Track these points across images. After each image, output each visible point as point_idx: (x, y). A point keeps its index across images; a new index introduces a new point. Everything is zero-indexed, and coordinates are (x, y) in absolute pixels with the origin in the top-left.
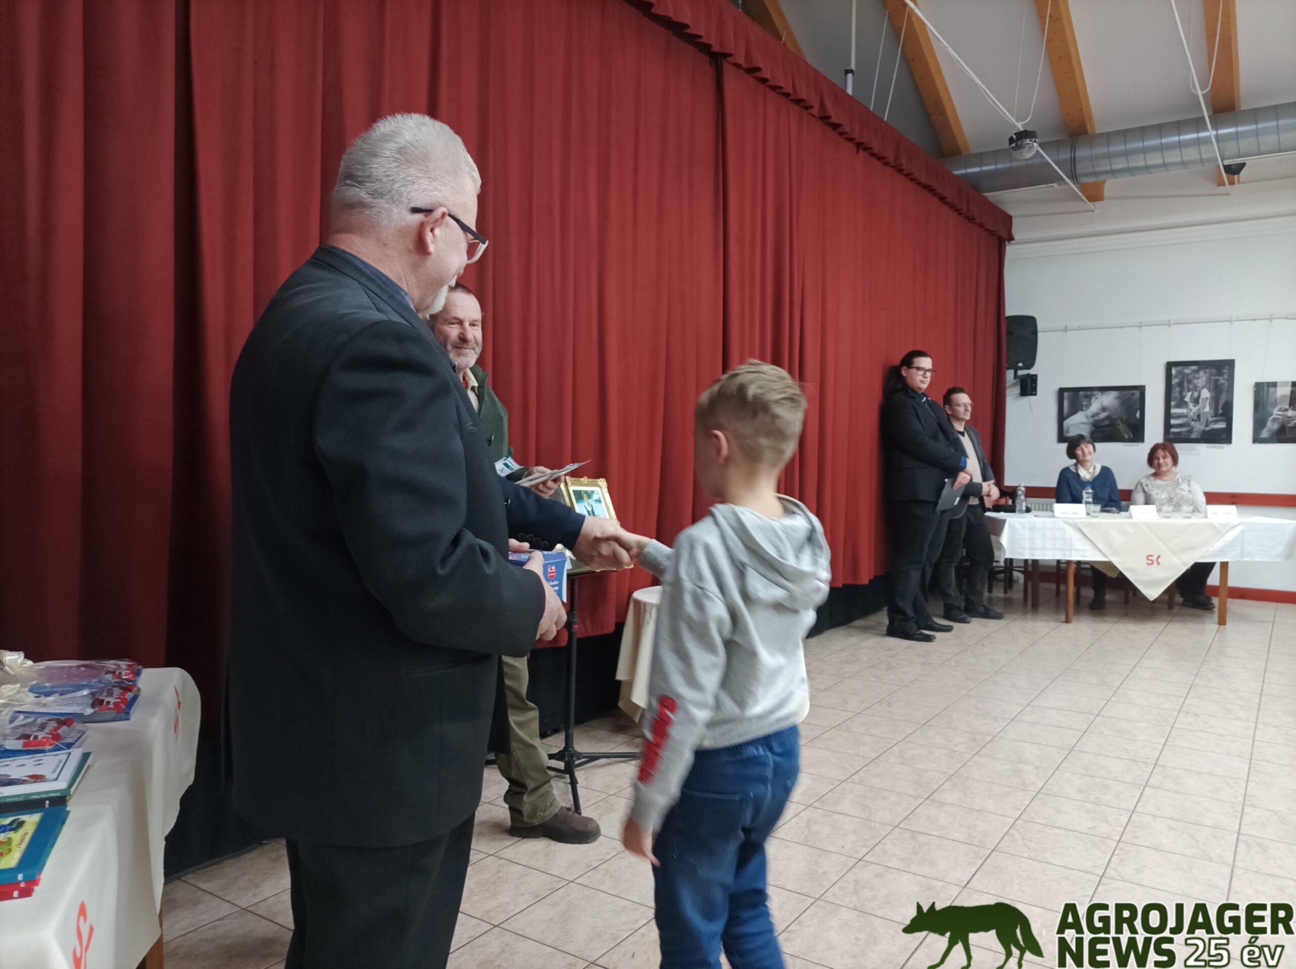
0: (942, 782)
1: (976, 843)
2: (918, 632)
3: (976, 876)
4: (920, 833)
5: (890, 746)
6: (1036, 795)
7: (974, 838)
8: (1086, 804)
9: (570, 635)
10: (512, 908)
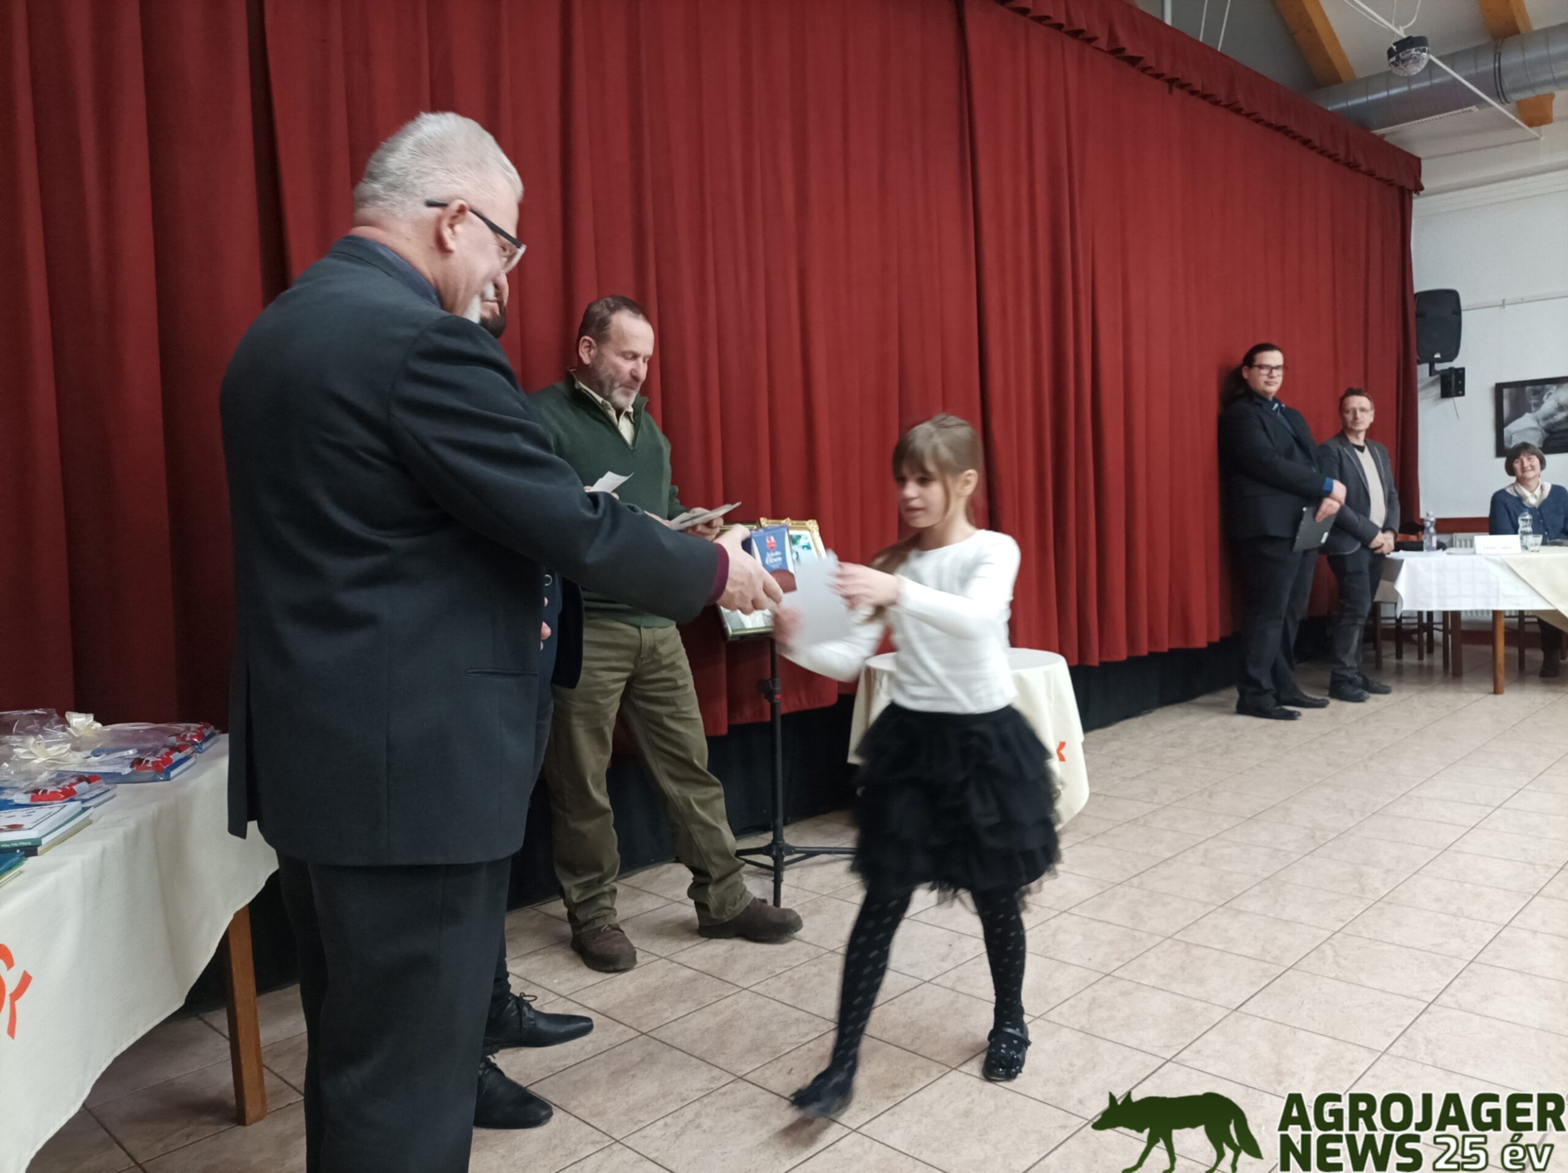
0: (1248, 887)
1: (1268, 958)
2: (1278, 708)
3: (1255, 998)
4: (1198, 945)
5: (1194, 844)
6: (1374, 904)
7: (1269, 953)
8: (1440, 915)
9: (773, 707)
10: (668, 1015)
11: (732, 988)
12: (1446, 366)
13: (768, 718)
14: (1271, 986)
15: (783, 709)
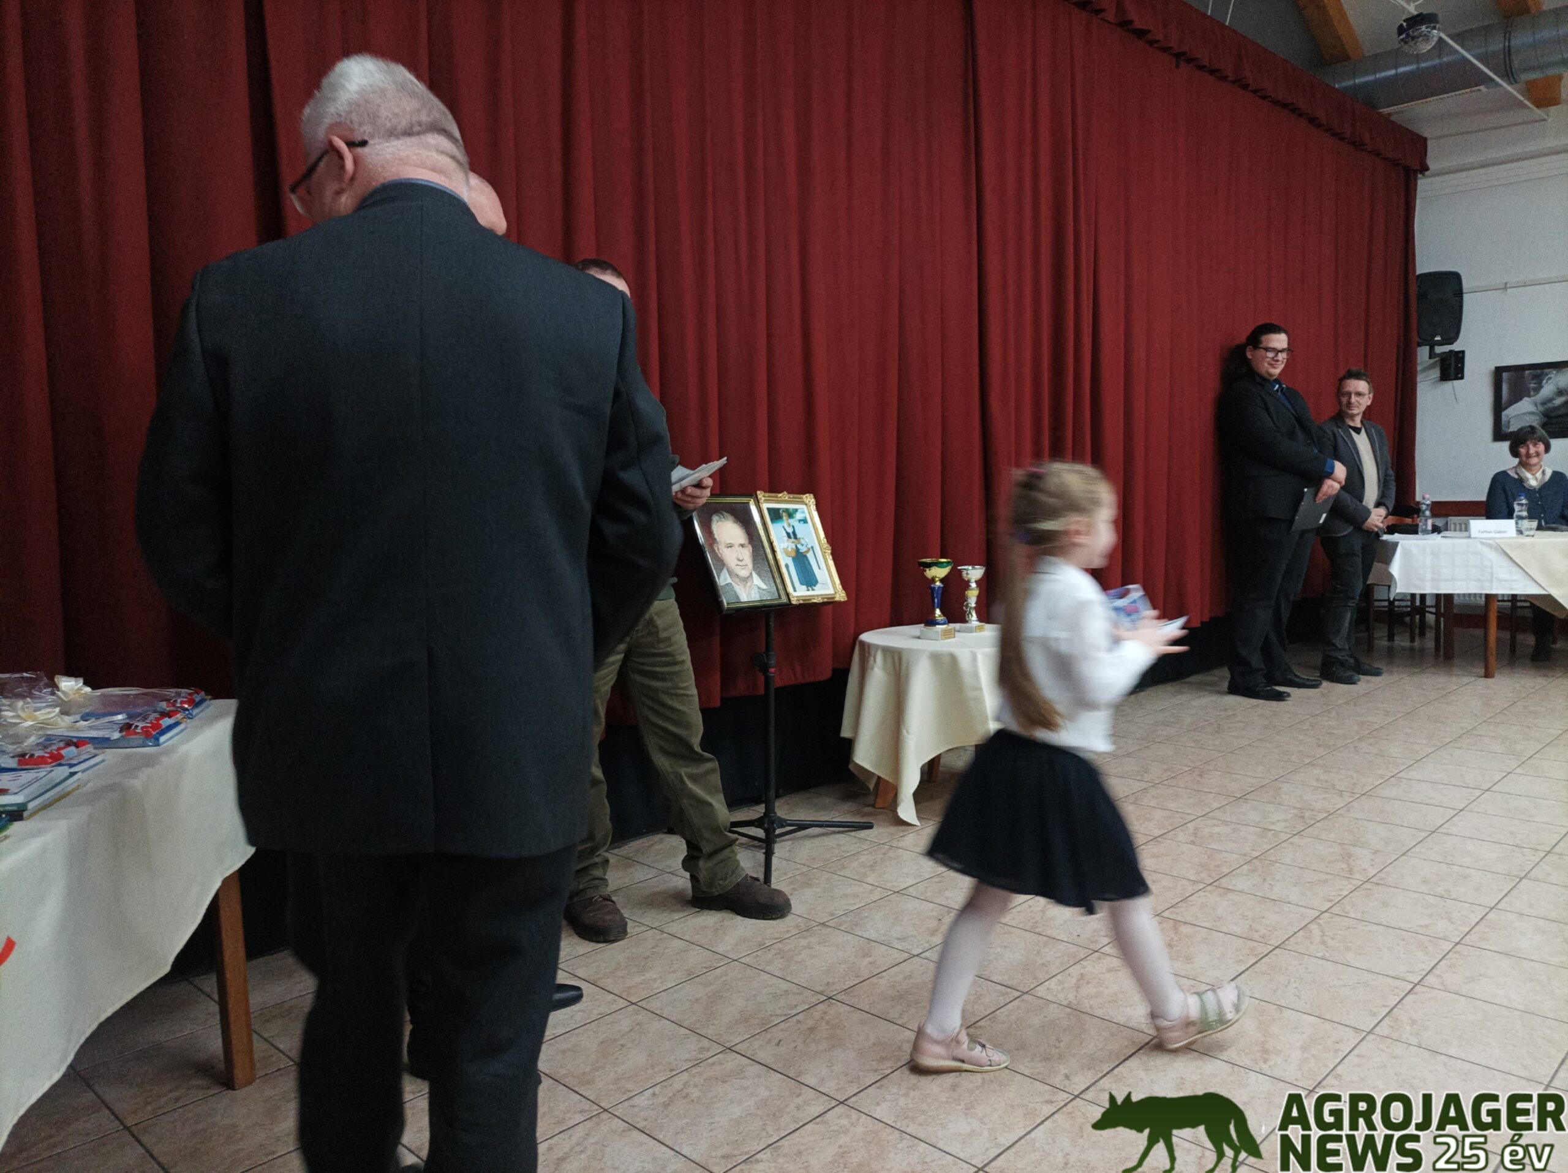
0: (1237, 866)
1: (1256, 936)
2: (1269, 688)
4: (1185, 923)
5: (1184, 822)
6: (1362, 885)
7: (1256, 931)
8: (1427, 897)
9: (767, 680)
10: (658, 986)
11: (722, 959)
12: (1446, 348)
13: (762, 692)
14: (1259, 962)
15: (777, 683)
